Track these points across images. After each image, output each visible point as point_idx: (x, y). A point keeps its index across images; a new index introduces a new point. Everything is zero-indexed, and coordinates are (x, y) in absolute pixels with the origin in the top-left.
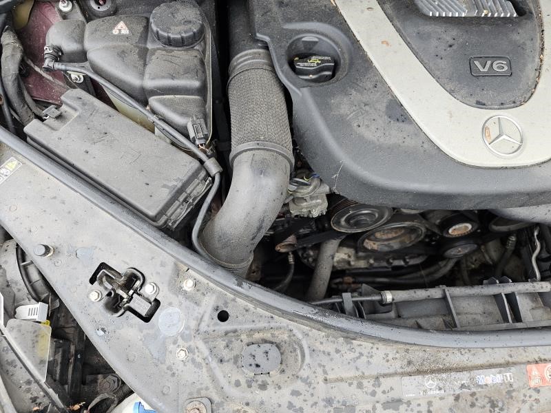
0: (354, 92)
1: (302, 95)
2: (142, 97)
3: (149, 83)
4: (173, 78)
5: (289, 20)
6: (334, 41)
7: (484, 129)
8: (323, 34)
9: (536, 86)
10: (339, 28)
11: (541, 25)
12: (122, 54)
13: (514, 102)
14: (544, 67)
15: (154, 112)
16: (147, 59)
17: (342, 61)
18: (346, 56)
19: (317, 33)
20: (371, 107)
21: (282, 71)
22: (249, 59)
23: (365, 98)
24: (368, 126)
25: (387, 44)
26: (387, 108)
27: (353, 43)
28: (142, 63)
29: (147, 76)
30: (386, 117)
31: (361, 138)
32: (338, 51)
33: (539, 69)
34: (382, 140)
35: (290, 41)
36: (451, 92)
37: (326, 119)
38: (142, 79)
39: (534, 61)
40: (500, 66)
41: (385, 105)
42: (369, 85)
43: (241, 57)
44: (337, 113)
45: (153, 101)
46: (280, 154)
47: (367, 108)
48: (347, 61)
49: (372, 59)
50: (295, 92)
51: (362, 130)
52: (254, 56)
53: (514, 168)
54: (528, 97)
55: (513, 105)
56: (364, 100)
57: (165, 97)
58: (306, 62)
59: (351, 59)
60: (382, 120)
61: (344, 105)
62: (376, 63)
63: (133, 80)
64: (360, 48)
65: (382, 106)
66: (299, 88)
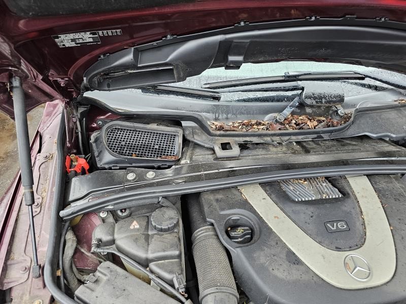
0: (266, 249)
1: (237, 252)
2: (145, 264)
3: (151, 256)
4: (164, 251)
5: (223, 209)
6: (249, 218)
7: (345, 264)
8: (242, 215)
9: (365, 234)
10: (250, 211)
11: (356, 199)
12: (136, 240)
13: (357, 246)
14: (366, 222)
15: (152, 272)
16: (149, 241)
17: (255, 229)
18: (257, 226)
19: (239, 214)
20: (277, 257)
21: (224, 239)
22: (203, 233)
23: (273, 252)
24: (278, 269)
25: (278, 218)
26: (286, 256)
27: (259, 219)
28: (147, 244)
29: (149, 252)
30: (287, 262)
31: (276, 277)
32: (252, 223)
33: (364, 224)
34: (288, 277)
35: (225, 221)
36: (320, 243)
37: (253, 267)
38: (147, 254)
39: (359, 220)
40: (341, 225)
41: (285, 255)
42: (273, 243)
43: (199, 232)
44: (259, 262)
45: (152, 266)
46: (231, 294)
47: (275, 257)
48: (258, 229)
49: (271, 227)
50: (232, 250)
51: (276, 272)
52: (206, 231)
53: (371, 288)
54: (363, 241)
55: (357, 247)
56: (273, 253)
57: (159, 262)
58: (236, 232)
59: (260, 228)
60: (286, 265)
61: (262, 257)
62: (274, 230)
63: (141, 254)
64: (263, 221)
65: (283, 256)
66: (234, 249)
